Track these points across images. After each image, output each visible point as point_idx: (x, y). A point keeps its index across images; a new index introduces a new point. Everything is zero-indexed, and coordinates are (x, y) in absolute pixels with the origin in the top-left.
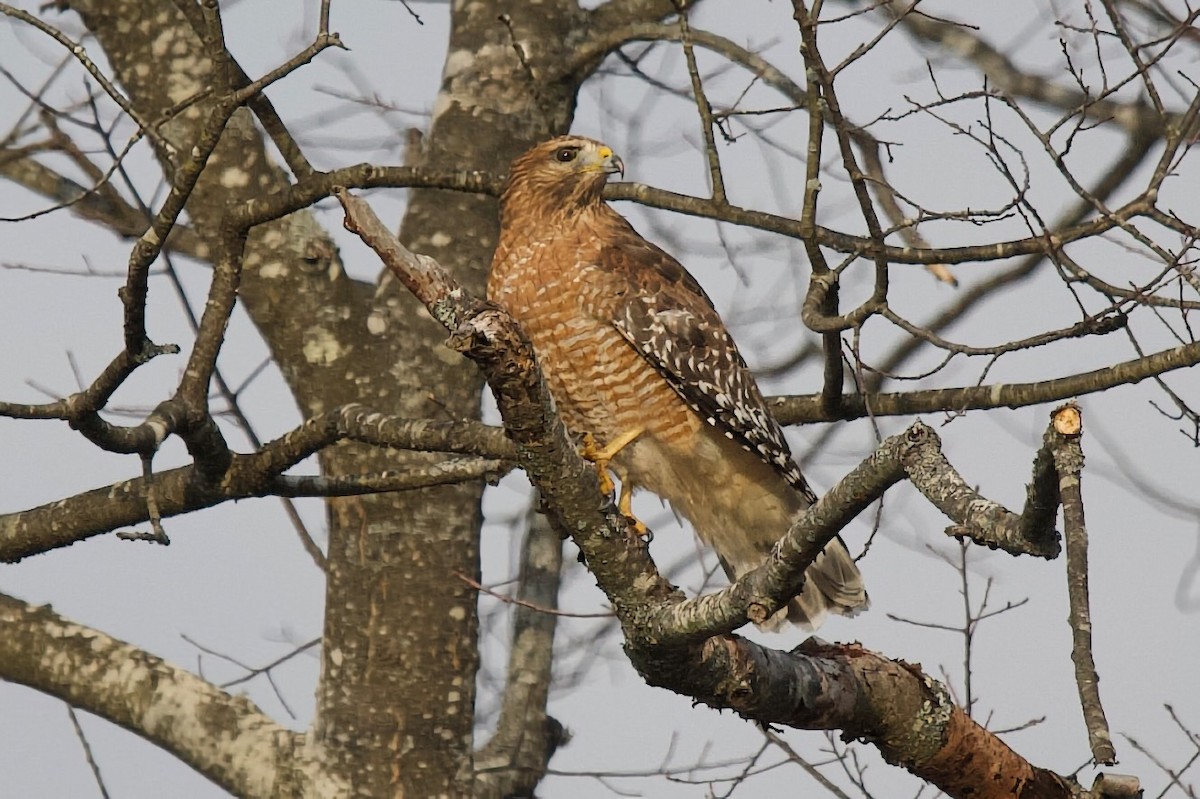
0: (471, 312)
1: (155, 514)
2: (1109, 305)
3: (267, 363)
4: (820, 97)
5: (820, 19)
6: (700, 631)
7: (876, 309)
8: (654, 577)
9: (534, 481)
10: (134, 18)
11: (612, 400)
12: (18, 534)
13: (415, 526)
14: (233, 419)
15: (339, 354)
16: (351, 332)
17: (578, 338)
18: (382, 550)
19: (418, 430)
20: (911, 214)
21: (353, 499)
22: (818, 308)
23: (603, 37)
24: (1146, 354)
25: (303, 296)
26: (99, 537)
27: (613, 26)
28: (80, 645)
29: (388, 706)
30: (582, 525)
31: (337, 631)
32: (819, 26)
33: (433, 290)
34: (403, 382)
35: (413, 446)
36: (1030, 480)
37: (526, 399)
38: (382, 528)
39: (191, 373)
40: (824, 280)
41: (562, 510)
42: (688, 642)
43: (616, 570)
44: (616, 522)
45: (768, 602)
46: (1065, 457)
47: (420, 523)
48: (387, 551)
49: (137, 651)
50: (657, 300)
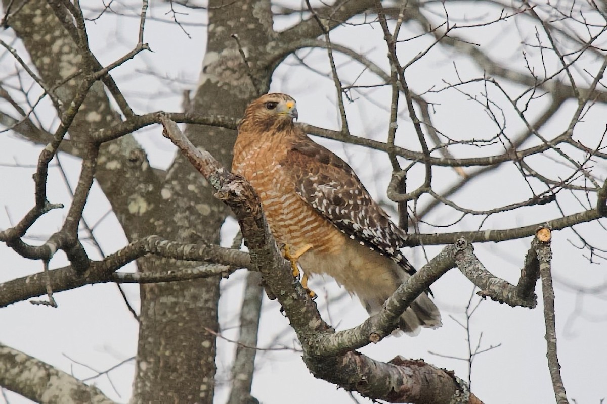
0: (228, 180)
1: (50, 291)
2: (547, 189)
3: (108, 213)
4: (397, 80)
5: (397, 40)
6: (343, 348)
7: (425, 190)
8: (320, 320)
9: (259, 269)
10: (42, 33)
13: (185, 299)
14: (91, 242)
15: (147, 209)
16: (153, 198)
17: (272, 200)
18: (167, 311)
19: (187, 249)
20: (444, 141)
21: (153, 284)
22: (395, 189)
23: (285, 46)
24: (566, 215)
25: (128, 178)
26: (21, 302)
28: (10, 358)
29: (169, 392)
30: (283, 293)
31: (143, 353)
32: (397, 43)
33: (208, 169)
34: (179, 224)
35: (184, 257)
36: (523, 266)
37: (256, 226)
38: (168, 299)
39: (70, 218)
40: (399, 175)
41: (273, 285)
42: (337, 354)
43: (300, 317)
44: (300, 292)
45: (380, 332)
46: (543, 254)
47: (188, 298)
48: (170, 311)
49: (40, 362)
50: (318, 178)
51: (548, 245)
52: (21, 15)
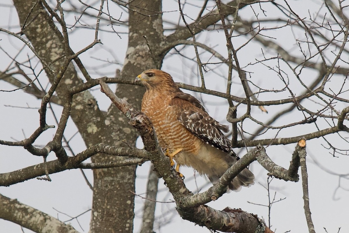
0: (136, 115)
1: (47, 173)
3: (77, 133)
6: (198, 204)
7: (247, 116)
8: (185, 189)
9: (152, 162)
10: (41, 37)
11: (173, 142)
12: (9, 178)
13: (118, 178)
14: (68, 148)
15: (97, 130)
16: (100, 124)
17: (166, 125)
18: (108, 184)
19: (120, 150)
21: (100, 170)
22: (231, 116)
23: (170, 44)
24: (320, 130)
25: (87, 114)
26: (31, 179)
27: (173, 41)
28: (25, 210)
29: (109, 228)
30: (165, 174)
31: (95, 207)
33: (125, 109)
34: (114, 138)
35: (118, 155)
36: (291, 160)
37: (150, 139)
38: (108, 178)
39: (57, 134)
40: (233, 109)
41: (160, 170)
42: (194, 207)
43: (174, 187)
44: (175, 173)
45: (217, 195)
46: (301, 153)
47: (119, 177)
48: (109, 185)
49: (40, 212)
50: (189, 112)
51: (304, 148)
52: (30, 28)
